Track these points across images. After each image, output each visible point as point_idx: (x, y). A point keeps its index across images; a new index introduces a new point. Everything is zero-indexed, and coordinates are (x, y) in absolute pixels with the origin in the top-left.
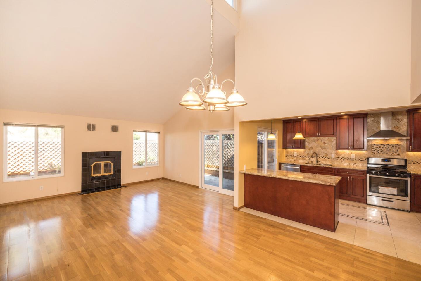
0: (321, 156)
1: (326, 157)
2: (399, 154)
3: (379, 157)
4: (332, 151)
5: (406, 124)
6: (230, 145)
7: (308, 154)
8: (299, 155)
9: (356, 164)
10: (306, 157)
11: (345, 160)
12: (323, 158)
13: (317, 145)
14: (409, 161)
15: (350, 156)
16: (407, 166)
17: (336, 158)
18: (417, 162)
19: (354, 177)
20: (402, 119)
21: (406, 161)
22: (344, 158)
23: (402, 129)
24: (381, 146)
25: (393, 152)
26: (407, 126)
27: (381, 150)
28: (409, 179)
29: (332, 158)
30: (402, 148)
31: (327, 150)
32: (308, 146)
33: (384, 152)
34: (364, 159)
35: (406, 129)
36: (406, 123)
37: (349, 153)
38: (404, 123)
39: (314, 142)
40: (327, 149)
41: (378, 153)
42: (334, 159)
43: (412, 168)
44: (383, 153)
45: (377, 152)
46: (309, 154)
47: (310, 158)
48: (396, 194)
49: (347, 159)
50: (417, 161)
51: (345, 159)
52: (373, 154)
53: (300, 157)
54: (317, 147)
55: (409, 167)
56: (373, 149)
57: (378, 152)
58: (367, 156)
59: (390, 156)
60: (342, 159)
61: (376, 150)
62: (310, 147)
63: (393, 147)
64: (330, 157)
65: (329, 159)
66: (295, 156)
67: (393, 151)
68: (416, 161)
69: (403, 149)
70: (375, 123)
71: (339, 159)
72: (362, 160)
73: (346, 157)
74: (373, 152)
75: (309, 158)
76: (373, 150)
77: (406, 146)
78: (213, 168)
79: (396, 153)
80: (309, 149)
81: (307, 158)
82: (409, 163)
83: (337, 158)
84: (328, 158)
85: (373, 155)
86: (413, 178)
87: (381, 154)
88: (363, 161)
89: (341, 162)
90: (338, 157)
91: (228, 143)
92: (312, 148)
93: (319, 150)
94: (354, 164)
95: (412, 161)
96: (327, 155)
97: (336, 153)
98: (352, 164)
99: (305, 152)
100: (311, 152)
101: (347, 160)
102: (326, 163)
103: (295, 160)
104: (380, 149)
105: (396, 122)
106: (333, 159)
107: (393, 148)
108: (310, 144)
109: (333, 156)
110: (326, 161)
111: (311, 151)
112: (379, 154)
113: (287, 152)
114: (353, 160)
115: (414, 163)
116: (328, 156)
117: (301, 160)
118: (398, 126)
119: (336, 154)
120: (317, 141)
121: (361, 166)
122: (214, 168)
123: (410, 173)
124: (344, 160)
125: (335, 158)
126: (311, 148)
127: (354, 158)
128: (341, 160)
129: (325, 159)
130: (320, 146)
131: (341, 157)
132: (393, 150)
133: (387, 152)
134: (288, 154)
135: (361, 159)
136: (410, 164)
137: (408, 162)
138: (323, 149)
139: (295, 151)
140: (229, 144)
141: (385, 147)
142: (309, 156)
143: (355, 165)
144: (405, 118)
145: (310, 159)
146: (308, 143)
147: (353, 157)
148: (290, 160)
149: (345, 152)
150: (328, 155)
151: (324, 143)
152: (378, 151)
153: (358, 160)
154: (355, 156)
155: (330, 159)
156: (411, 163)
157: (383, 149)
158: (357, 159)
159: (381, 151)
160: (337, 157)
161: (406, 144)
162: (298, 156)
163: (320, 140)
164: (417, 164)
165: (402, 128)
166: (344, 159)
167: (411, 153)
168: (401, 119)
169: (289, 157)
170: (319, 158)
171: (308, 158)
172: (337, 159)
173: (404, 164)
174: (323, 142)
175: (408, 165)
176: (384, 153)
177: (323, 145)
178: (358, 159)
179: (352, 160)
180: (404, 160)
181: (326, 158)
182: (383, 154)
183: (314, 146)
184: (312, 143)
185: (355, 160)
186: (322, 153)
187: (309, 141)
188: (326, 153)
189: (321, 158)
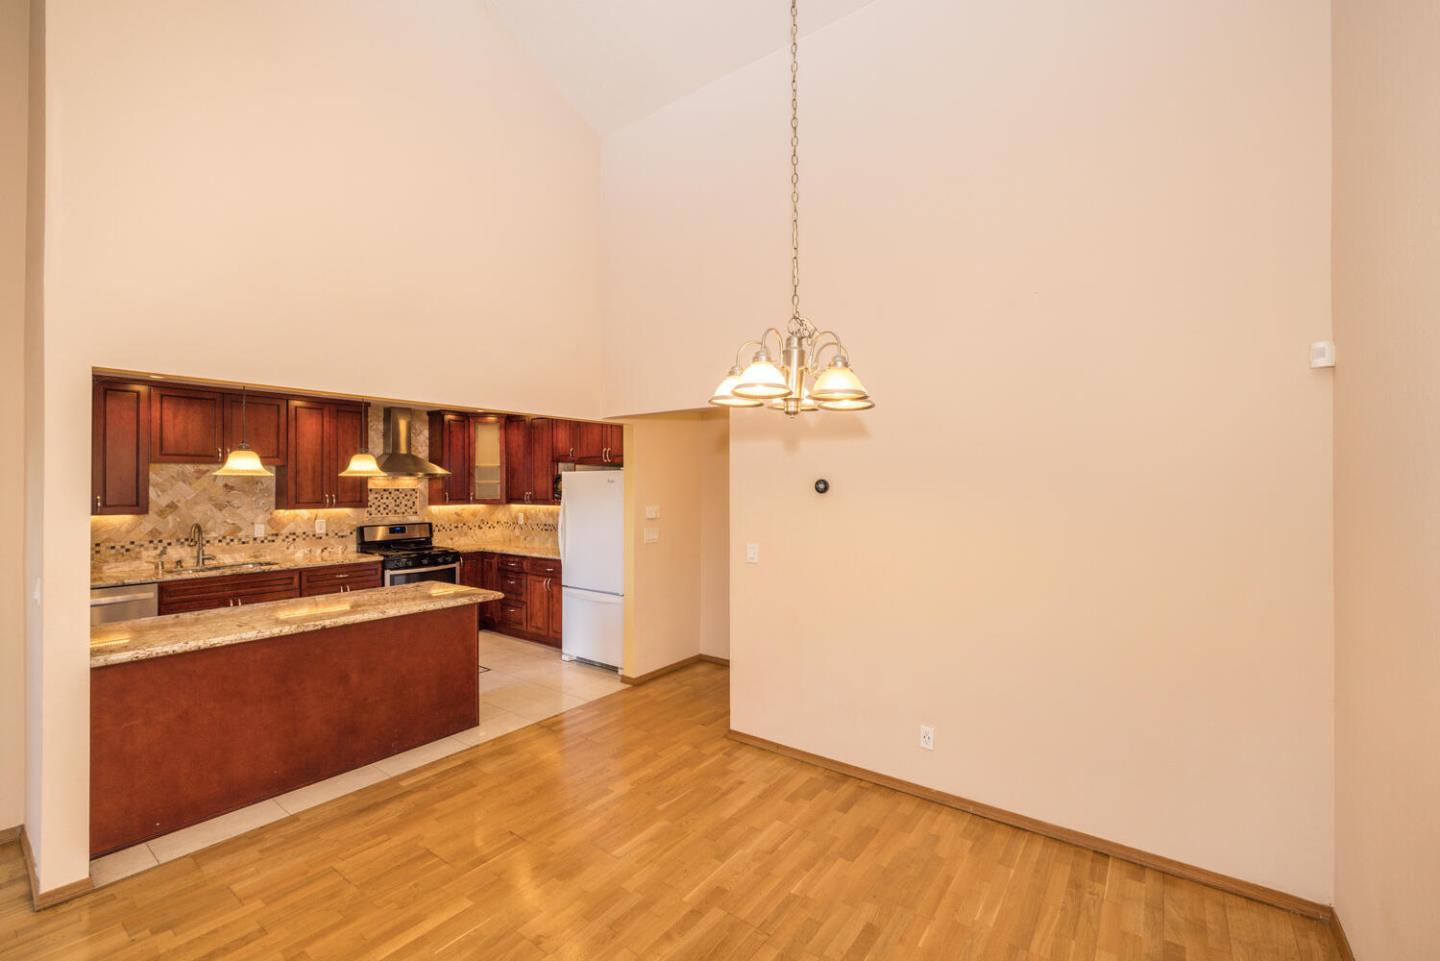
0: (213, 534)
1: (232, 536)
2: (416, 513)
3: (381, 521)
4: (257, 516)
5: (428, 442)
7: (154, 533)
9: (329, 549)
10: (142, 546)
11: (297, 539)
12: (220, 541)
13: (197, 495)
14: (434, 526)
15: (313, 526)
16: (431, 537)
17: (270, 538)
20: (421, 428)
21: (429, 526)
22: (294, 534)
23: (420, 453)
24: (384, 493)
25: (406, 508)
26: (429, 446)
27: (384, 503)
28: (457, 566)
29: (255, 539)
30: (421, 498)
31: (238, 511)
32: (158, 499)
33: (390, 509)
34: (349, 531)
36: (427, 438)
37: (308, 519)
39: (184, 481)
40: (238, 508)
41: (379, 511)
42: (262, 542)
44: (387, 512)
45: (375, 509)
46: (160, 533)
47: (165, 548)
49: (304, 536)
51: (297, 536)
52: (368, 515)
53: (113, 551)
54: (196, 503)
55: (435, 539)
56: (368, 501)
57: (378, 509)
58: (360, 524)
59: (401, 519)
60: (287, 537)
61: (373, 504)
62: (164, 504)
63: (406, 495)
64: (247, 537)
65: (244, 543)
67: (406, 505)
68: (444, 525)
69: (423, 500)
71: (278, 541)
72: (342, 537)
73: (299, 531)
74: (368, 509)
75: (158, 552)
77: (427, 492)
79: (411, 510)
80: (161, 513)
81: (147, 549)
82: (434, 530)
83: (274, 538)
84: (239, 539)
85: (367, 519)
87: (384, 514)
88: (351, 536)
89: (285, 548)
90: (277, 535)
92: (172, 507)
93: (205, 514)
94: (322, 551)
95: (440, 526)
96: (237, 529)
97: (269, 521)
98: (319, 551)
99: (140, 524)
100: (171, 524)
101: (304, 539)
102: (234, 558)
104: (381, 501)
106: (258, 541)
107: (405, 498)
108: (167, 492)
109: (260, 531)
110: (231, 552)
111: (170, 518)
112: (379, 514)
114: (320, 538)
115: (439, 531)
116: (241, 534)
117: (113, 565)
119: (271, 522)
120: (198, 478)
121: (339, 552)
123: (440, 549)
124: (294, 540)
125: (266, 538)
126: (168, 506)
127: (323, 531)
128: (285, 543)
129: (228, 544)
130: (211, 499)
131: (285, 532)
132: (406, 503)
133: (395, 509)
135: (340, 534)
136: (435, 533)
138: (220, 507)
141: (392, 496)
142: (160, 541)
143: (326, 553)
144: (426, 429)
145: (163, 553)
147: (320, 529)
149: (297, 516)
150: (240, 530)
151: (226, 486)
152: (378, 506)
153: (333, 537)
154: (327, 526)
155: (248, 543)
156: (437, 529)
157: (387, 501)
158: (330, 532)
159: (384, 506)
160: (273, 535)
161: (426, 489)
163: (208, 474)
166: (294, 537)
167: (435, 509)
168: (420, 430)
170: (207, 545)
171: (156, 548)
172: (273, 541)
173: (428, 535)
174: (220, 482)
175: (433, 534)
176: (390, 511)
177: (222, 495)
178: (333, 534)
179: (317, 538)
181: (232, 540)
182: (387, 514)
183: (183, 500)
184: (172, 485)
185: (324, 537)
186: (216, 523)
187: (161, 480)
188: (232, 522)
189: (213, 544)
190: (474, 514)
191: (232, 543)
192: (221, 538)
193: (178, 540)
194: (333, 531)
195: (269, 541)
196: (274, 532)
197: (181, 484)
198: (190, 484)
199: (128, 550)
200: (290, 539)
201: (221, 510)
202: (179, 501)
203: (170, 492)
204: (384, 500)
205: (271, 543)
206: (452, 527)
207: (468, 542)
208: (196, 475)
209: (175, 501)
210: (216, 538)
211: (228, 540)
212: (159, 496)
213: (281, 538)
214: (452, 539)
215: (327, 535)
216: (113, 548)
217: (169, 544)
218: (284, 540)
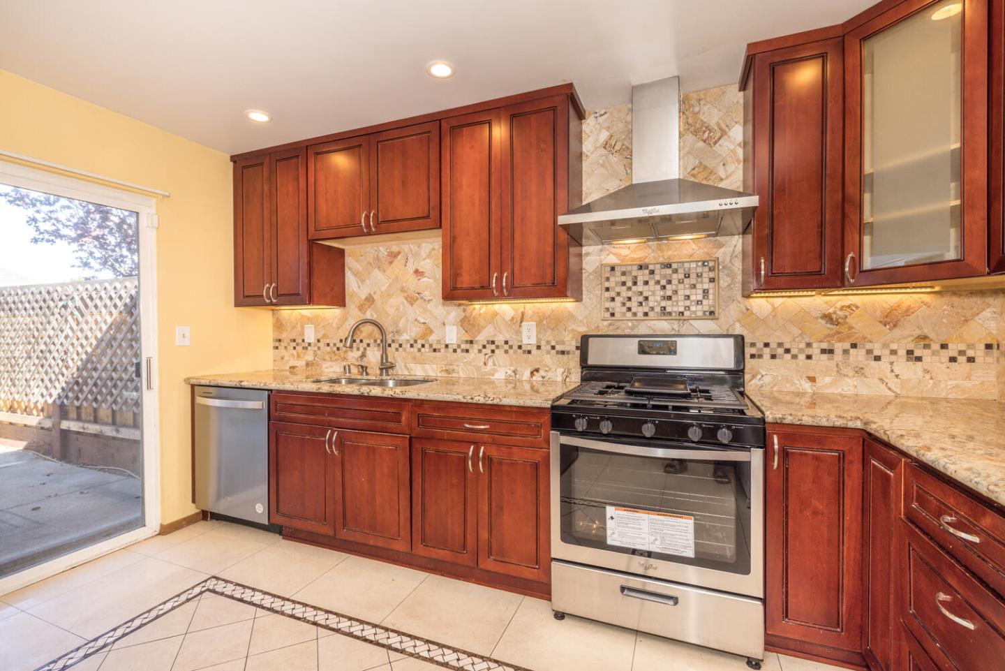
0: (404, 337)
2: (712, 313)
3: (632, 329)
4: (448, 313)
5: (740, 152)
6: (79, 303)
8: (325, 336)
9: (542, 373)
11: (497, 351)
12: (412, 346)
13: (390, 285)
14: (753, 345)
15: (518, 333)
16: (743, 371)
17: (464, 346)
18: (787, 351)
19: (494, 453)
20: (724, 126)
21: (740, 342)
22: (493, 342)
23: (722, 180)
24: (640, 272)
25: (687, 303)
26: (745, 160)
27: (641, 293)
28: (756, 458)
29: (447, 346)
30: (724, 281)
31: (429, 306)
32: (356, 289)
33: (651, 304)
35: (741, 178)
36: (739, 145)
37: (513, 318)
38: (732, 147)
39: (379, 268)
40: (429, 301)
41: (629, 309)
42: (455, 351)
43: (767, 379)
44: (646, 309)
45: (624, 304)
47: (365, 349)
48: (690, 553)
49: (506, 347)
50: (787, 346)
51: (498, 347)
52: (608, 315)
53: (328, 349)
54: (390, 296)
55: (754, 377)
56: (607, 289)
57: (628, 304)
58: (583, 330)
59: (676, 326)
60: (484, 347)
61: (618, 294)
62: (363, 297)
63: (687, 276)
64: (439, 342)
65: (435, 350)
66: (309, 344)
67: (688, 297)
68: (780, 345)
69: (729, 285)
70: (614, 159)
71: (474, 353)
72: (563, 353)
73: (500, 339)
74: (608, 304)
75: (359, 353)
76: (607, 294)
77: (741, 267)
78: (30, 414)
79: (699, 307)
80: (360, 307)
82: (753, 356)
83: (468, 346)
84: (431, 346)
85: (606, 323)
86: (776, 447)
87: (640, 315)
88: (568, 353)
89: (482, 364)
90: (471, 342)
91: (75, 295)
93: (398, 309)
94: (532, 373)
95: (766, 345)
96: (428, 331)
97: (462, 321)
98: (527, 374)
99: (344, 319)
101: (506, 352)
102: (425, 371)
103: (307, 365)
104: (634, 288)
105: (701, 144)
106: (451, 350)
107: (686, 281)
108: (363, 281)
109: (452, 335)
110: (422, 362)
112: (629, 315)
113: (279, 325)
114: (529, 352)
115: (773, 357)
116: (433, 338)
118: (705, 163)
119: (467, 323)
120: (391, 263)
121: (559, 379)
122: (35, 412)
123: (763, 420)
124: (493, 351)
125: (459, 346)
126: (367, 297)
127: (533, 341)
128: (481, 355)
129: (419, 350)
130: (403, 290)
131: (482, 338)
132: (687, 293)
133: (663, 303)
134: (284, 336)
135: (559, 348)
136: (754, 361)
137: (749, 351)
138: (411, 300)
139: (310, 320)
140: (77, 299)
141: (657, 277)
143: (537, 377)
144: (736, 123)
145: (363, 355)
146: (356, 274)
147: (529, 336)
148: (291, 364)
149: (496, 314)
150: (431, 332)
151: (416, 272)
152: (630, 299)
153: (548, 353)
154: (538, 333)
155: (439, 350)
156: (760, 356)
157: (646, 287)
158: (543, 343)
159: (641, 299)
160: (467, 342)
161: (740, 257)
162: (321, 345)
163: (399, 257)
164: (788, 356)
165: (722, 175)
166: (493, 347)
168: (721, 129)
169: (286, 348)
170: (397, 350)
172: (467, 351)
173: (731, 365)
174: (411, 267)
175: (750, 364)
176: (652, 309)
177: (412, 283)
178: (549, 347)
179: (524, 352)
180: (731, 341)
182: (646, 314)
183: (379, 292)
184: (369, 273)
185: (534, 351)
186: (407, 321)
187: (361, 269)
188: (422, 321)
189: (405, 350)
190: (891, 319)
191: (423, 350)
192: (412, 342)
193: (375, 341)
194: (548, 342)
195: (462, 351)
196: (469, 338)
197: (376, 270)
198: (384, 271)
199: (338, 349)
200: (488, 351)
201: (412, 305)
202: (375, 293)
203: (368, 282)
204: (640, 287)
205: (465, 354)
206: (815, 351)
207: (864, 391)
208: (389, 259)
209: (372, 294)
210: (408, 341)
211: (420, 346)
212: (359, 287)
213: (476, 347)
214: (812, 380)
215: (539, 347)
216: (328, 345)
217: (368, 345)
218: (480, 351)
